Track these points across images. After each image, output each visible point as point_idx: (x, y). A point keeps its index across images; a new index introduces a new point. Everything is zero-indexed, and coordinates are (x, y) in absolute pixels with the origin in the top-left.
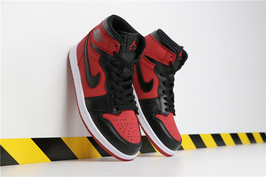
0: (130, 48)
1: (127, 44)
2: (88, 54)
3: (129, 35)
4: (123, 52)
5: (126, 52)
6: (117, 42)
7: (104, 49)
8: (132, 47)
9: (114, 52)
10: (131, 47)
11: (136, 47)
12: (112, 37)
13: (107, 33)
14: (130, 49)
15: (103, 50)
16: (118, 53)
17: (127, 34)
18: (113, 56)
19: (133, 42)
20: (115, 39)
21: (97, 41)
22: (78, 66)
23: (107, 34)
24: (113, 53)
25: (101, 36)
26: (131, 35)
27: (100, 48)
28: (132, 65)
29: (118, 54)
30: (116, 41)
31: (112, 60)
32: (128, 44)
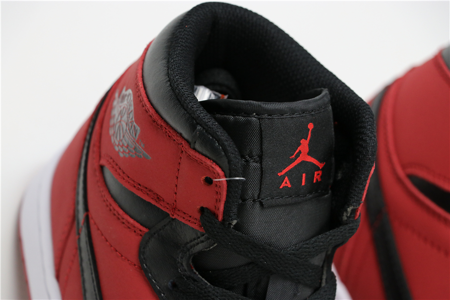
0: (283, 177)
1: (261, 163)
2: (91, 222)
3: (271, 113)
4: (249, 202)
5: (261, 204)
6: (209, 162)
7: (159, 199)
8: (294, 175)
9: (202, 210)
10: (290, 174)
11: (321, 165)
12: (185, 135)
13: (162, 118)
14: (286, 183)
15: (153, 202)
16: (220, 218)
17: (259, 113)
18: (202, 230)
19: (299, 144)
20: (197, 146)
21: (121, 155)
22: (58, 277)
23: (160, 122)
24: (198, 216)
25: (138, 128)
26: (282, 113)
27: (139, 194)
28: (317, 261)
29: (224, 220)
30: (203, 159)
31: (201, 253)
32: (268, 162)
